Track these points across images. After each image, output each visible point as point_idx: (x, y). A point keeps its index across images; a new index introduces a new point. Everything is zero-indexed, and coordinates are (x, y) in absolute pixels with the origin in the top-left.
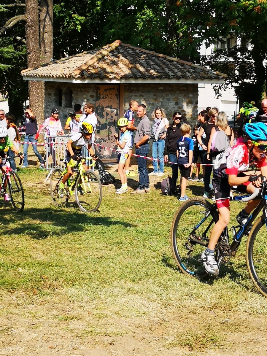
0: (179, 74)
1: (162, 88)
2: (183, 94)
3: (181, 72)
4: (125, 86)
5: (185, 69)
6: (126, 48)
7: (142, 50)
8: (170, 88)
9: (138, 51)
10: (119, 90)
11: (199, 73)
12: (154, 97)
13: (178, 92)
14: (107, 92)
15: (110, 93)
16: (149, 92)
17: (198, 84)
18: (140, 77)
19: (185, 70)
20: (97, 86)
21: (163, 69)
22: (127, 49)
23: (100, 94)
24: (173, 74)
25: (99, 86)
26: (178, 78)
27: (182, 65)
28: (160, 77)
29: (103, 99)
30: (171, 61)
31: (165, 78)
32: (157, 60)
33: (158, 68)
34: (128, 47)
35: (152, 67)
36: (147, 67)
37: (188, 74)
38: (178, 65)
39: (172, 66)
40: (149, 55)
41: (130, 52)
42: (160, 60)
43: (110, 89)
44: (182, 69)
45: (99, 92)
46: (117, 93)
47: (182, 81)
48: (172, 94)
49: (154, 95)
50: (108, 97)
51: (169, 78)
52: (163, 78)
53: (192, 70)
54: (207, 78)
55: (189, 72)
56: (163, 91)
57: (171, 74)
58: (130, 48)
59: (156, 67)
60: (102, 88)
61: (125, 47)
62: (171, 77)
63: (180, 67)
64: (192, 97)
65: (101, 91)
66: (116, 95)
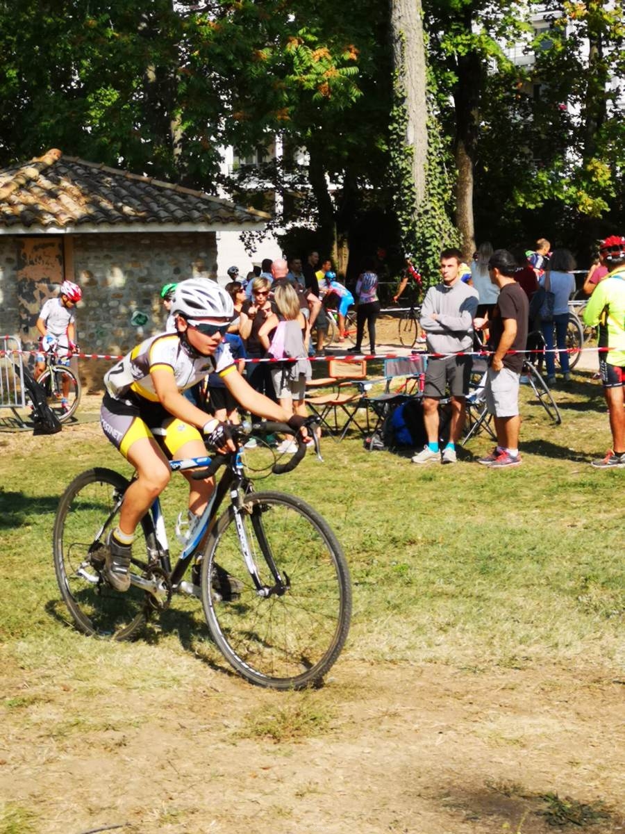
0: (179, 213)
1: (148, 242)
2: (189, 253)
3: (183, 209)
4: (74, 238)
5: (190, 203)
6: (71, 165)
7: (103, 169)
8: (163, 242)
9: (95, 171)
10: (62, 247)
11: (217, 210)
12: (134, 259)
13: (178, 249)
14: (40, 252)
15: (44, 253)
16: (122, 249)
17: (215, 233)
18: (103, 222)
19: (190, 206)
20: (17, 239)
21: (147, 204)
22: (73, 166)
23: (25, 255)
24: (166, 214)
25: (22, 239)
26: (178, 221)
27: (184, 196)
28: (143, 221)
29: (31, 266)
30: (160, 189)
31: (153, 221)
32: (133, 188)
33: (136, 202)
34: (75, 163)
35: (125, 201)
36: (117, 202)
37: (196, 214)
38: (176, 197)
39: (163, 199)
40: (117, 177)
41: (80, 171)
42: (139, 188)
43: (44, 246)
44: (185, 205)
45: (23, 251)
46: (59, 252)
47: (186, 228)
48: (167, 253)
49: (133, 255)
50: (41, 262)
51: (159, 221)
52: (149, 222)
53: (203, 207)
54: (233, 221)
55: (198, 209)
56: (149, 247)
57: (163, 214)
58: (80, 165)
59: (133, 200)
60: (30, 244)
61: (69, 162)
62: (163, 220)
63: (179, 199)
64: (206, 258)
65: (28, 250)
66: (57, 256)
